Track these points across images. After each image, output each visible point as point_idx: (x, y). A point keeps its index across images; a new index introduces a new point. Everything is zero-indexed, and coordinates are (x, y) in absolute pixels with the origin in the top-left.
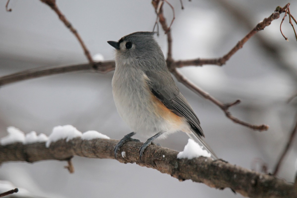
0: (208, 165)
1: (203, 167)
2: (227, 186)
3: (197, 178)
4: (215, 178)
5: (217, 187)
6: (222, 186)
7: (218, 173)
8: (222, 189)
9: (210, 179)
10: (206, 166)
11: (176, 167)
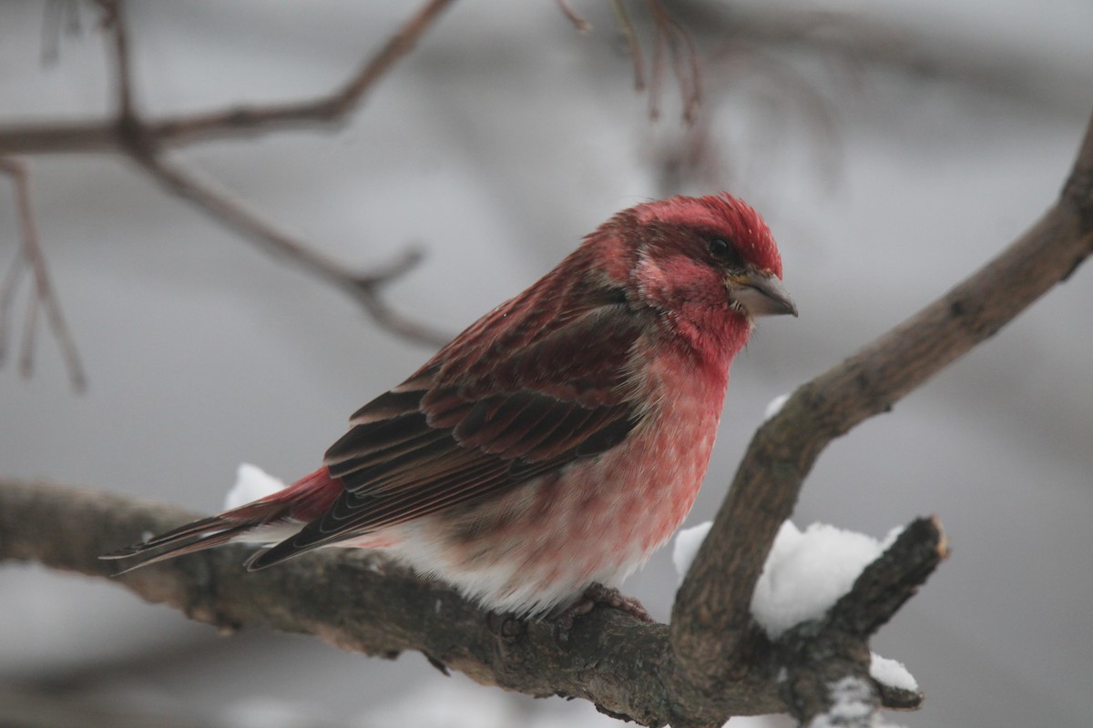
0: (328, 568)
1: (307, 574)
2: (411, 646)
3: (288, 618)
4: (358, 619)
5: (371, 650)
6: (390, 647)
7: (369, 596)
8: (392, 655)
9: (341, 623)
10: (320, 571)
11: (203, 580)
